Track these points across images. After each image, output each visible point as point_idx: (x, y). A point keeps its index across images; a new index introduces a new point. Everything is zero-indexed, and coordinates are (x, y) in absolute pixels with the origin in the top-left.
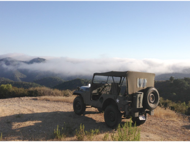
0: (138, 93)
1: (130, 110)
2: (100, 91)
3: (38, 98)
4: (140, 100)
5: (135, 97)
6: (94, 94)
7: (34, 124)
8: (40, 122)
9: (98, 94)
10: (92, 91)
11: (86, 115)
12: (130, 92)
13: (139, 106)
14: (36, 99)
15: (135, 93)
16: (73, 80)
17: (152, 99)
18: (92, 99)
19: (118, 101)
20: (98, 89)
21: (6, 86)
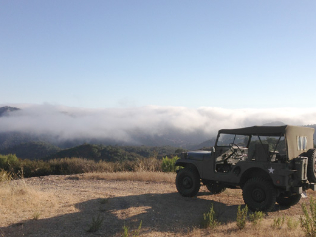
0: (303, 159)
1: (292, 183)
2: (226, 158)
3: (78, 175)
4: (305, 169)
5: (299, 163)
6: (219, 163)
7: (146, 210)
9: (223, 163)
10: (216, 158)
11: (200, 197)
12: (291, 158)
13: (304, 177)
14: (77, 179)
15: (295, 157)
16: (77, 147)
18: (216, 171)
19: (271, 171)
20: (223, 154)
21: (6, 157)
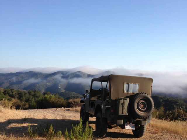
4: (123, 106)
5: (118, 102)
8: (37, 125)
12: (113, 98)
13: (122, 113)
17: (143, 107)
18: (90, 106)
19: (102, 106)
20: (98, 96)
